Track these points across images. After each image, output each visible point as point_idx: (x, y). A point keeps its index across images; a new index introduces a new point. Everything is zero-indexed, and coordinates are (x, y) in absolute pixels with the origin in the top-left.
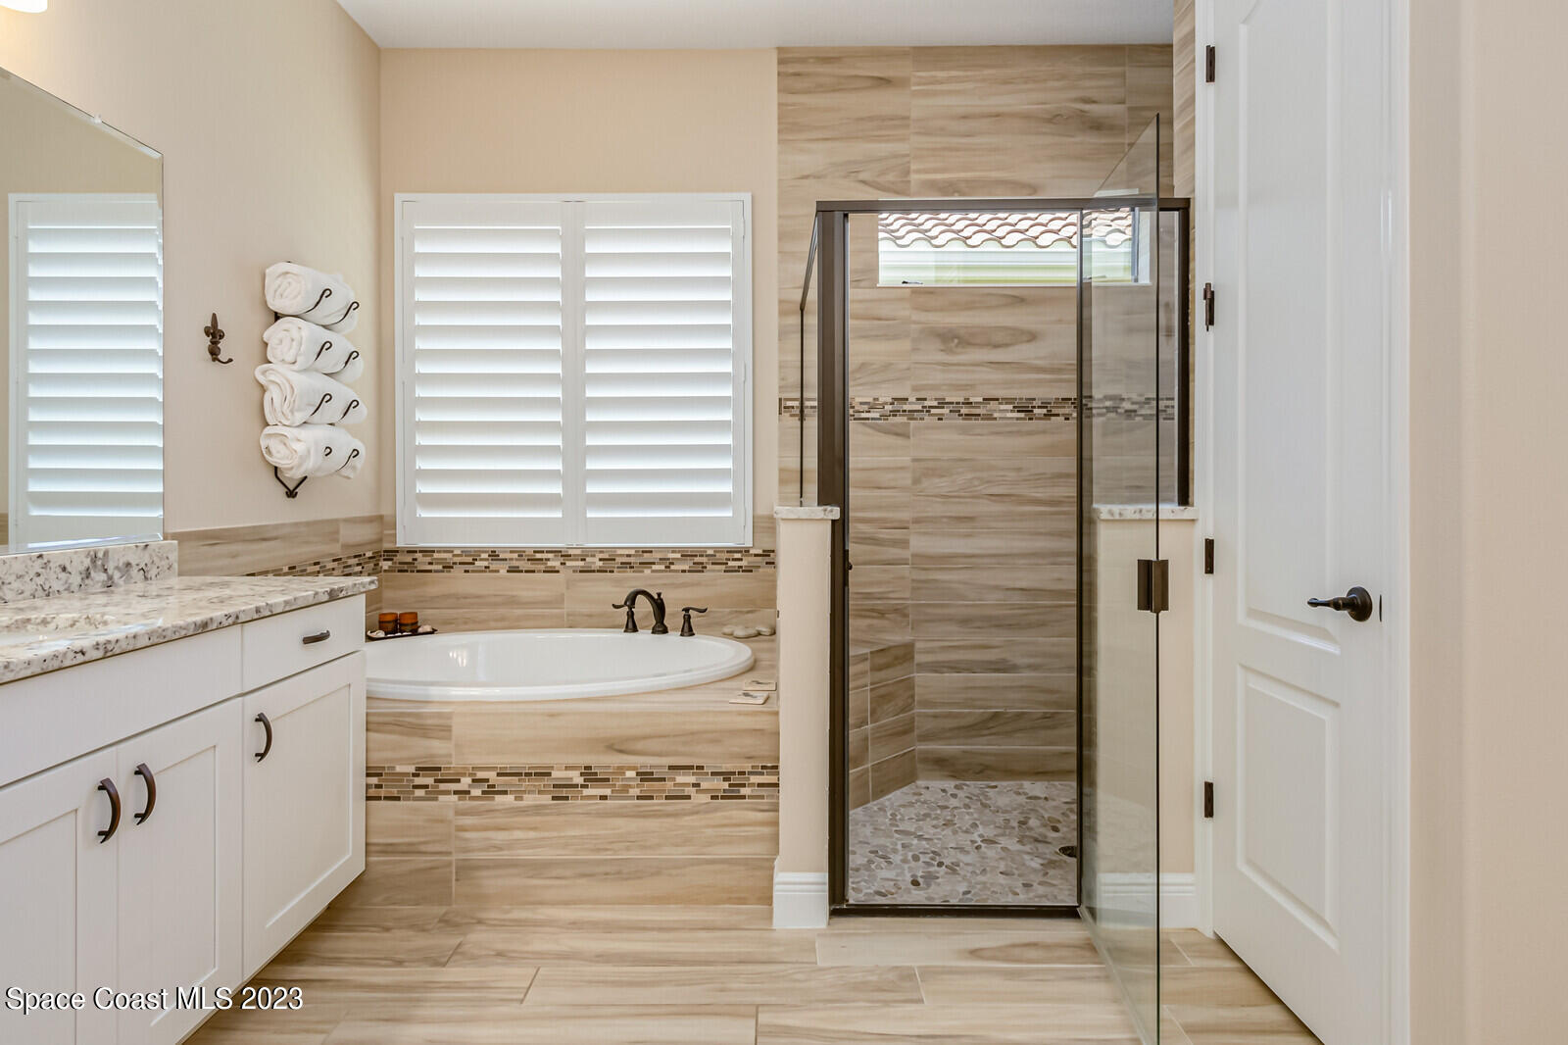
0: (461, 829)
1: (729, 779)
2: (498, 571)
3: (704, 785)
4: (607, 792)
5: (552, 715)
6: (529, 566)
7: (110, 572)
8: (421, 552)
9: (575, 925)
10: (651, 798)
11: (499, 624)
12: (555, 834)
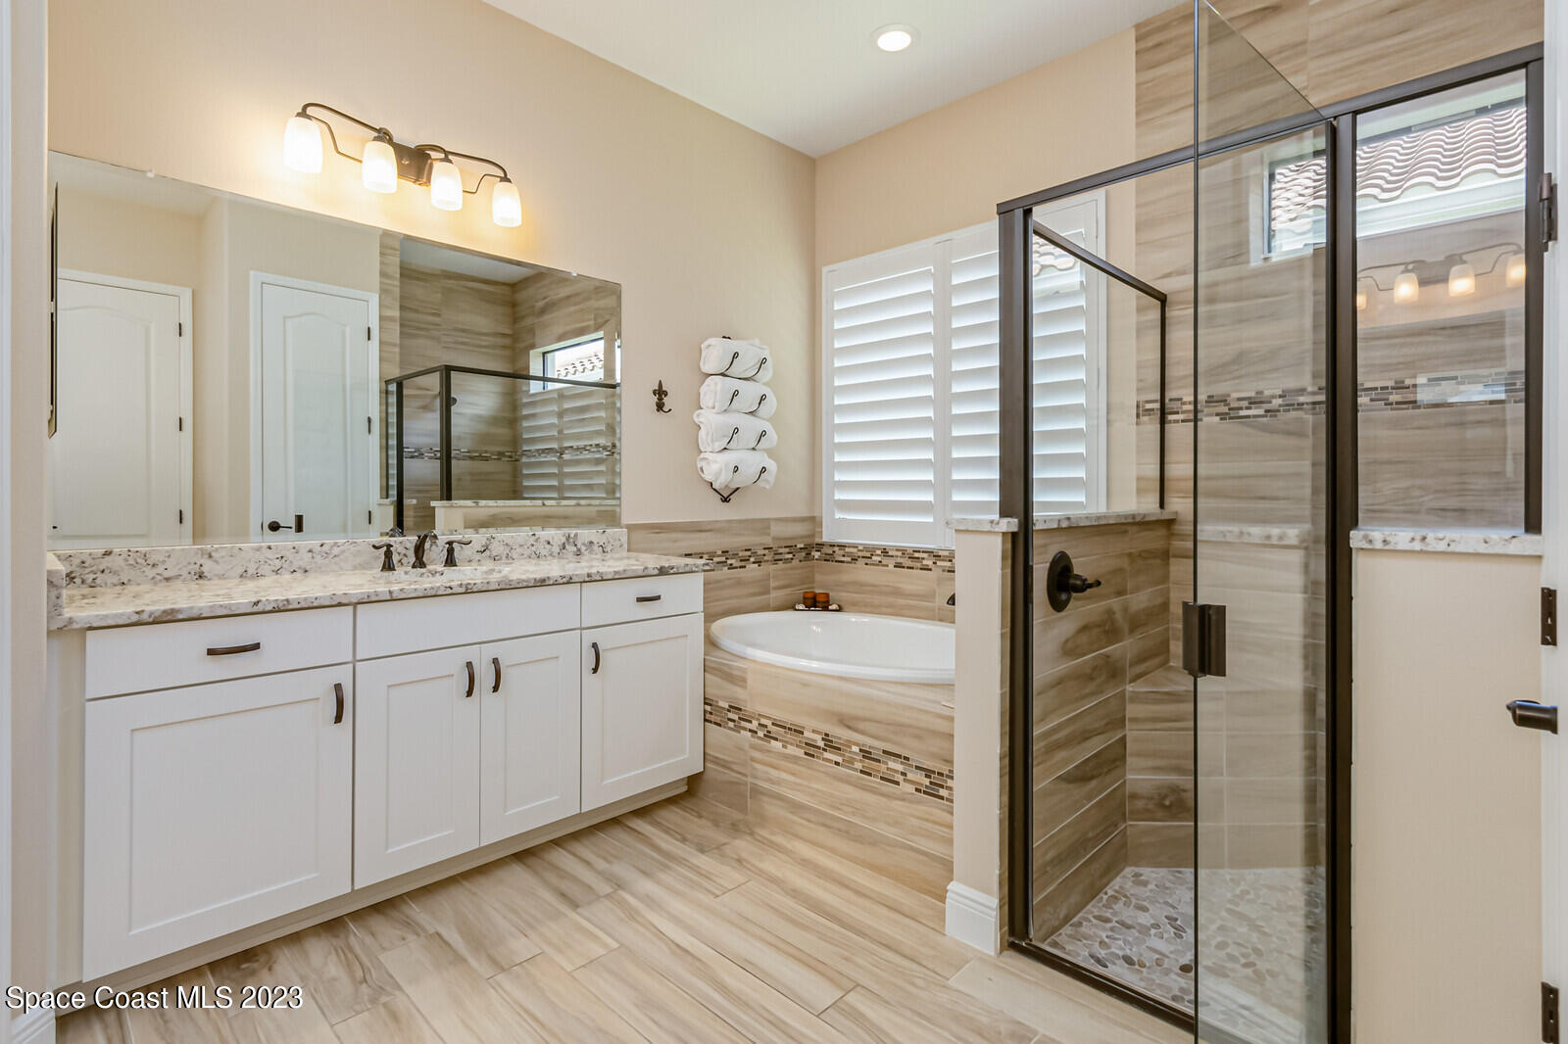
0: (753, 759)
1: (929, 777)
2: (887, 566)
3: (910, 776)
4: (839, 759)
5: (805, 685)
6: (909, 563)
7: (579, 546)
8: (838, 546)
9: (804, 863)
10: (870, 774)
11: (889, 610)
12: (805, 783)
